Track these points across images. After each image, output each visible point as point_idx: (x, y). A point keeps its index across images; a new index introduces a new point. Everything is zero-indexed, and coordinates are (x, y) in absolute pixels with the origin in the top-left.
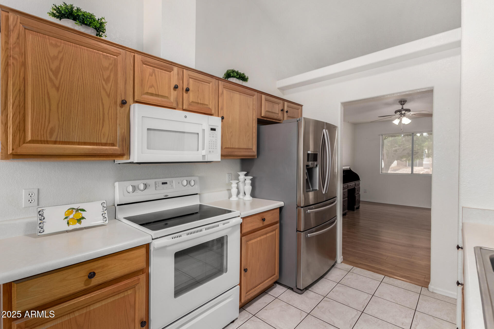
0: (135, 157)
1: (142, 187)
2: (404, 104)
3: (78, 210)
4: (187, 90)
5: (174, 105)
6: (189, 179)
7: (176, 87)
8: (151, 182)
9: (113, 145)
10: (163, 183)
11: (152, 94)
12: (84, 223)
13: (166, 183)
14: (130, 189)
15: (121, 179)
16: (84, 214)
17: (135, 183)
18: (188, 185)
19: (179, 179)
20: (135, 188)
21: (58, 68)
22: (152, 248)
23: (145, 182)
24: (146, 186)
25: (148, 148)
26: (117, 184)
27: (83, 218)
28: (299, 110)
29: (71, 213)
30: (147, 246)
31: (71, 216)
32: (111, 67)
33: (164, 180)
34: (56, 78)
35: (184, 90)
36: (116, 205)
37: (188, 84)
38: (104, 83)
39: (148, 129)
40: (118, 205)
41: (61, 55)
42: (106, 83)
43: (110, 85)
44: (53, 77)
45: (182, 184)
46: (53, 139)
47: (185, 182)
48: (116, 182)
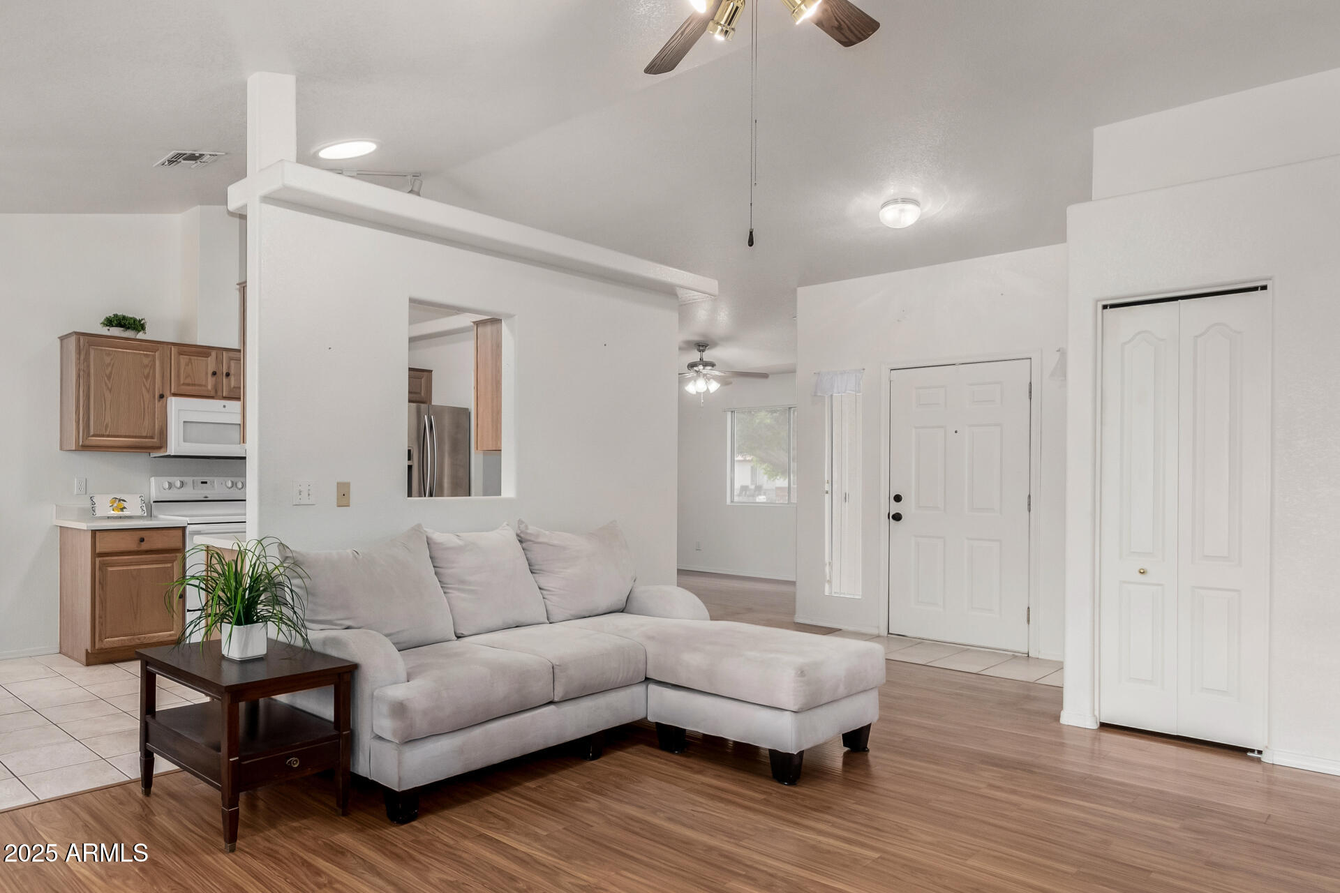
0: (172, 449)
1: (178, 484)
2: (703, 351)
3: (120, 500)
4: (228, 375)
5: (212, 394)
6: (235, 479)
7: (214, 374)
8: (189, 480)
9: (152, 437)
10: (202, 483)
11: (188, 385)
12: (126, 513)
13: (206, 483)
14: (167, 486)
15: (156, 474)
16: (125, 504)
17: (171, 479)
18: (234, 488)
19: (221, 479)
20: (171, 485)
21: (111, 373)
22: (187, 532)
23: (182, 479)
24: (182, 484)
25: (185, 441)
26: (153, 479)
27: (125, 508)
28: (423, 380)
29: (115, 502)
30: (184, 529)
31: (115, 505)
32: (150, 365)
33: (204, 479)
34: (110, 382)
35: (224, 374)
36: (152, 502)
37: (229, 367)
38: (144, 380)
39: (184, 422)
40: (154, 502)
41: (112, 362)
42: (146, 380)
43: (149, 382)
44: (107, 382)
45: (226, 486)
46: (107, 433)
47: (230, 484)
48: (152, 477)
